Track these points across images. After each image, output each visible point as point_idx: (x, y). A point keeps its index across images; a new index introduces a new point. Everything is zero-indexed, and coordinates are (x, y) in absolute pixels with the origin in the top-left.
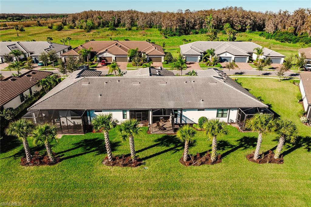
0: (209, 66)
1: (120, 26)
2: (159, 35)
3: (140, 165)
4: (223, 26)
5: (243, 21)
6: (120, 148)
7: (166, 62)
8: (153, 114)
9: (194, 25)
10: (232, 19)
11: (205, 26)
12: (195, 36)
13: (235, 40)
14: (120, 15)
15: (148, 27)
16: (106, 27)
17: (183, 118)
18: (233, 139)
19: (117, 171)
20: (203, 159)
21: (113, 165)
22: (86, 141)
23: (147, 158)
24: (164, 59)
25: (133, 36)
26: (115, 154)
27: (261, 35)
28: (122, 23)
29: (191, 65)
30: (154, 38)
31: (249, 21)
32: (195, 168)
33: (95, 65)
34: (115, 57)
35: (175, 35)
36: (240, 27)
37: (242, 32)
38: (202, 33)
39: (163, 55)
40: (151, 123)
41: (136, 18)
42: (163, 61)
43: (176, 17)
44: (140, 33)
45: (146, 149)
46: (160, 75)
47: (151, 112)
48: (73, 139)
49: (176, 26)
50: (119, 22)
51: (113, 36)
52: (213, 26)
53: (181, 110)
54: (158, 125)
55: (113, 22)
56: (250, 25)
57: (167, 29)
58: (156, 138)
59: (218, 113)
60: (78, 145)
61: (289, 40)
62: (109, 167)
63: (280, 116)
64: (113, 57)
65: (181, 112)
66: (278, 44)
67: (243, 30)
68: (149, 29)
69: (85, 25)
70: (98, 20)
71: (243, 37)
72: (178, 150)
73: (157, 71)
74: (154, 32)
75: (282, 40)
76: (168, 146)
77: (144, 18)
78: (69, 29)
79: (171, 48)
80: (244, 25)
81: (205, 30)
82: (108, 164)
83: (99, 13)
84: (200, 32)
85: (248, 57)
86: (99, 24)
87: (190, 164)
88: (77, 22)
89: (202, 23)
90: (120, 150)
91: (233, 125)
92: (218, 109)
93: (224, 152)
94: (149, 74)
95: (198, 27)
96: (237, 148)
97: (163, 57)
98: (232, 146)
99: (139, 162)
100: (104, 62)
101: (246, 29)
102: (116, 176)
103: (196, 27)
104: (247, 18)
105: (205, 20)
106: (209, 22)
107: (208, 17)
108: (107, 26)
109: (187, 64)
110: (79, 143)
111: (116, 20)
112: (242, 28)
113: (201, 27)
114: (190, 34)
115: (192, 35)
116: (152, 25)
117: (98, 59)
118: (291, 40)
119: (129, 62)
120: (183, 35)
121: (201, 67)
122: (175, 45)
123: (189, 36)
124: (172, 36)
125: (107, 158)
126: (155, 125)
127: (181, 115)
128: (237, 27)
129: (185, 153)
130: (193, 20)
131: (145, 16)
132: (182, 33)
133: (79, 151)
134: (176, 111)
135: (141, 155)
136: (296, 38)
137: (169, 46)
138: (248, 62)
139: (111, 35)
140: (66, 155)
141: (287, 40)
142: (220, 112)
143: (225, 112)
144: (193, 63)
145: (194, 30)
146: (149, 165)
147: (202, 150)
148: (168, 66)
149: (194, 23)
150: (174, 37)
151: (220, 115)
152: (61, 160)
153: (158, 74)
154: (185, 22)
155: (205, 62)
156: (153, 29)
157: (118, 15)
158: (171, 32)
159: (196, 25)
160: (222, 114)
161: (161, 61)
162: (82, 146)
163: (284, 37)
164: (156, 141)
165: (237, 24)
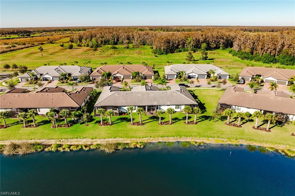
0: (182, 81)
1: (119, 43)
2: (151, 54)
3: (143, 125)
4: (201, 46)
5: (218, 40)
6: (135, 120)
7: (155, 79)
8: (148, 107)
9: (178, 45)
10: (208, 39)
11: (187, 46)
12: (179, 54)
13: (207, 59)
14: (118, 34)
15: (141, 45)
16: (107, 45)
17: (161, 109)
18: (181, 117)
19: (135, 127)
20: (167, 123)
21: (134, 125)
22: (121, 118)
23: (146, 123)
24: (154, 77)
25: (130, 55)
26: (134, 122)
27: (230, 52)
28: (120, 41)
29: (170, 81)
30: (147, 57)
31: (222, 40)
32: (163, 126)
33: (111, 82)
34: (123, 77)
35: (163, 54)
36: (215, 45)
37: (217, 49)
38: (184, 51)
39: (153, 75)
40: (147, 111)
41: (132, 37)
42: (153, 78)
43: (163, 40)
44: (136, 52)
45: (145, 120)
46: (151, 90)
47: (147, 107)
48: (115, 118)
49: (164, 47)
50: (118, 40)
51: (116, 55)
52: (193, 45)
53: (160, 106)
54: (150, 112)
55: (113, 40)
56: (223, 44)
57: (156, 49)
58: (149, 117)
59: (176, 107)
60: (118, 120)
61: (247, 58)
62: (132, 126)
63: (206, 108)
64: (122, 77)
65: (160, 107)
66: (239, 61)
67: (217, 48)
68: (143, 46)
69: (91, 44)
70: (101, 39)
71: (215, 54)
72: (158, 121)
73: (149, 87)
74: (147, 50)
75: (242, 58)
76: (154, 119)
77: (138, 37)
78: (77, 47)
79: (159, 67)
80: (218, 44)
81: (187, 49)
82: (132, 125)
83: (101, 33)
84: (183, 50)
85: (206, 75)
86: (102, 42)
87: (162, 125)
88: (83, 41)
89: (184, 43)
90: (135, 121)
91: (183, 112)
92: (176, 105)
93: (176, 121)
94: (145, 89)
95: (181, 46)
96: (181, 120)
97: (153, 76)
98: (179, 119)
99: (143, 124)
100: (117, 80)
101: (220, 47)
102: (135, 128)
103: (180, 47)
104: (221, 38)
105: (187, 41)
106: (190, 43)
107: (189, 39)
108: (108, 43)
109: (168, 80)
110: (118, 119)
111: (115, 39)
112: (216, 45)
113: (184, 46)
114: (175, 53)
115: (176, 53)
116: (145, 43)
117: (113, 78)
118: (248, 58)
119: (132, 79)
120: (169, 53)
121: (176, 82)
122: (162, 64)
123: (174, 54)
124: (161, 55)
125: (131, 123)
126: (149, 112)
127: (160, 108)
128: (212, 45)
129: (160, 121)
130: (177, 42)
131: (139, 35)
132: (168, 52)
133: (119, 121)
134: (158, 106)
135: (143, 122)
136: (252, 57)
137: (158, 65)
138: (207, 78)
139: (114, 54)
140: (115, 122)
141: (246, 58)
142: (177, 106)
143: (179, 106)
144: (172, 80)
145: (178, 49)
146: (147, 125)
147: (167, 121)
148: (156, 82)
149: (178, 44)
150: (162, 55)
151: (177, 108)
152: (113, 124)
153: (150, 89)
154: (171, 43)
155: (180, 78)
156: (145, 46)
157: (117, 34)
158: (160, 52)
159: (179, 45)
160: (178, 107)
161: (152, 79)
162: (120, 120)
163: (243, 56)
164: (149, 118)
165: (212, 43)
